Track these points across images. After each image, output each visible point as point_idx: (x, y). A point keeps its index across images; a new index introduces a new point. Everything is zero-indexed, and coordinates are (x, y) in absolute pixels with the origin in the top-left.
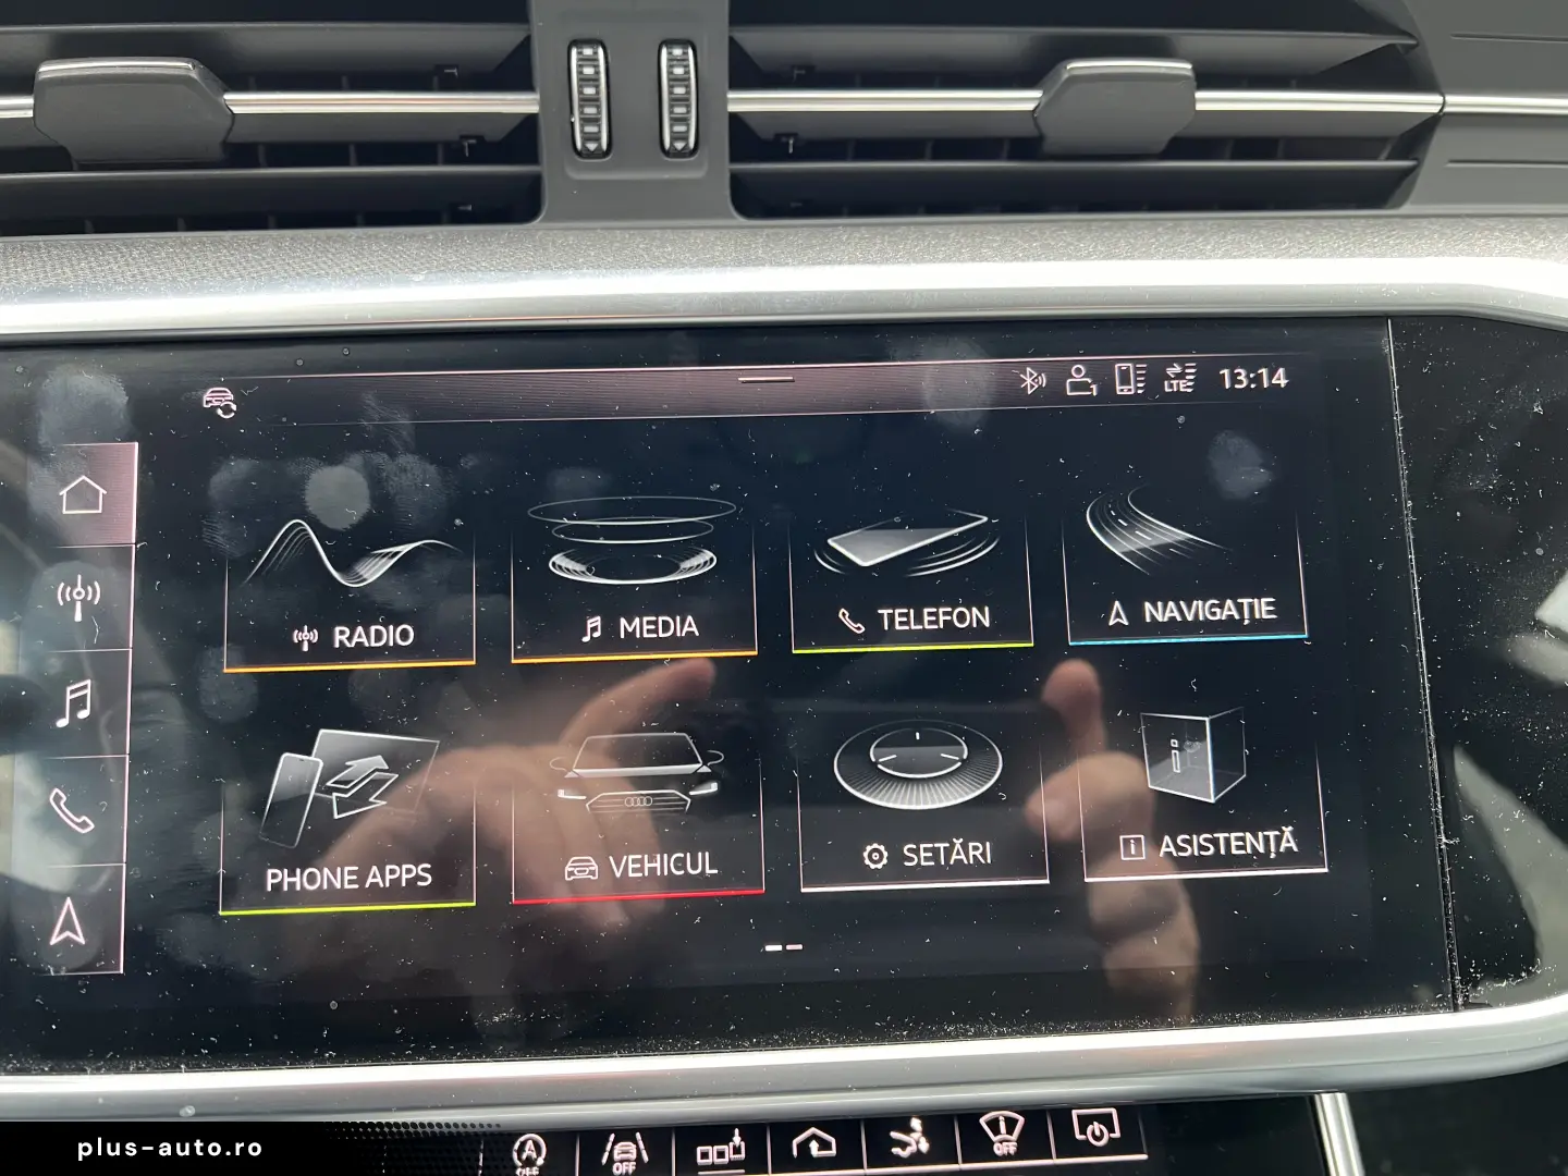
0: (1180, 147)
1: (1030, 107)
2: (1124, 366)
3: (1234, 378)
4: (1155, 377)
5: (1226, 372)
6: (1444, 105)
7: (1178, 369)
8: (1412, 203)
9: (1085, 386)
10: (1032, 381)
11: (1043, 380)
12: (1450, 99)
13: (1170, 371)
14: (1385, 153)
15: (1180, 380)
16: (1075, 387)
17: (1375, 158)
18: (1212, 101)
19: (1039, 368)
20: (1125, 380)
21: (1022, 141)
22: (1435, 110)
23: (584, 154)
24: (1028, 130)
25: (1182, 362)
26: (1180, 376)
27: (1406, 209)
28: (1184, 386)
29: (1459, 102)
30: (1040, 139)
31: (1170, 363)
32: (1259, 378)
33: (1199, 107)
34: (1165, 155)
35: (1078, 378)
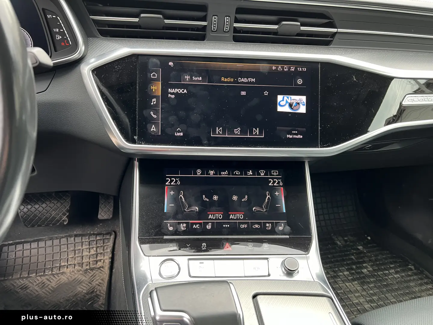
0: (298, 35)
1: (277, 28)
2: (286, 67)
3: (299, 69)
4: (289, 68)
5: (298, 68)
6: (337, 30)
7: (292, 68)
8: (332, 45)
9: (280, 69)
10: (274, 68)
11: (275, 68)
12: (338, 30)
13: (291, 68)
14: (329, 37)
15: (293, 69)
16: (279, 69)
17: (328, 38)
18: (303, 28)
19: (275, 66)
20: (285, 69)
21: (275, 32)
22: (336, 31)
23: (213, 31)
24: (276, 31)
25: (293, 67)
26: (293, 68)
27: (331, 46)
28: (293, 70)
29: (340, 30)
30: (278, 32)
31: (291, 67)
32: (303, 69)
33: (301, 29)
34: (296, 36)
35: (280, 68)
